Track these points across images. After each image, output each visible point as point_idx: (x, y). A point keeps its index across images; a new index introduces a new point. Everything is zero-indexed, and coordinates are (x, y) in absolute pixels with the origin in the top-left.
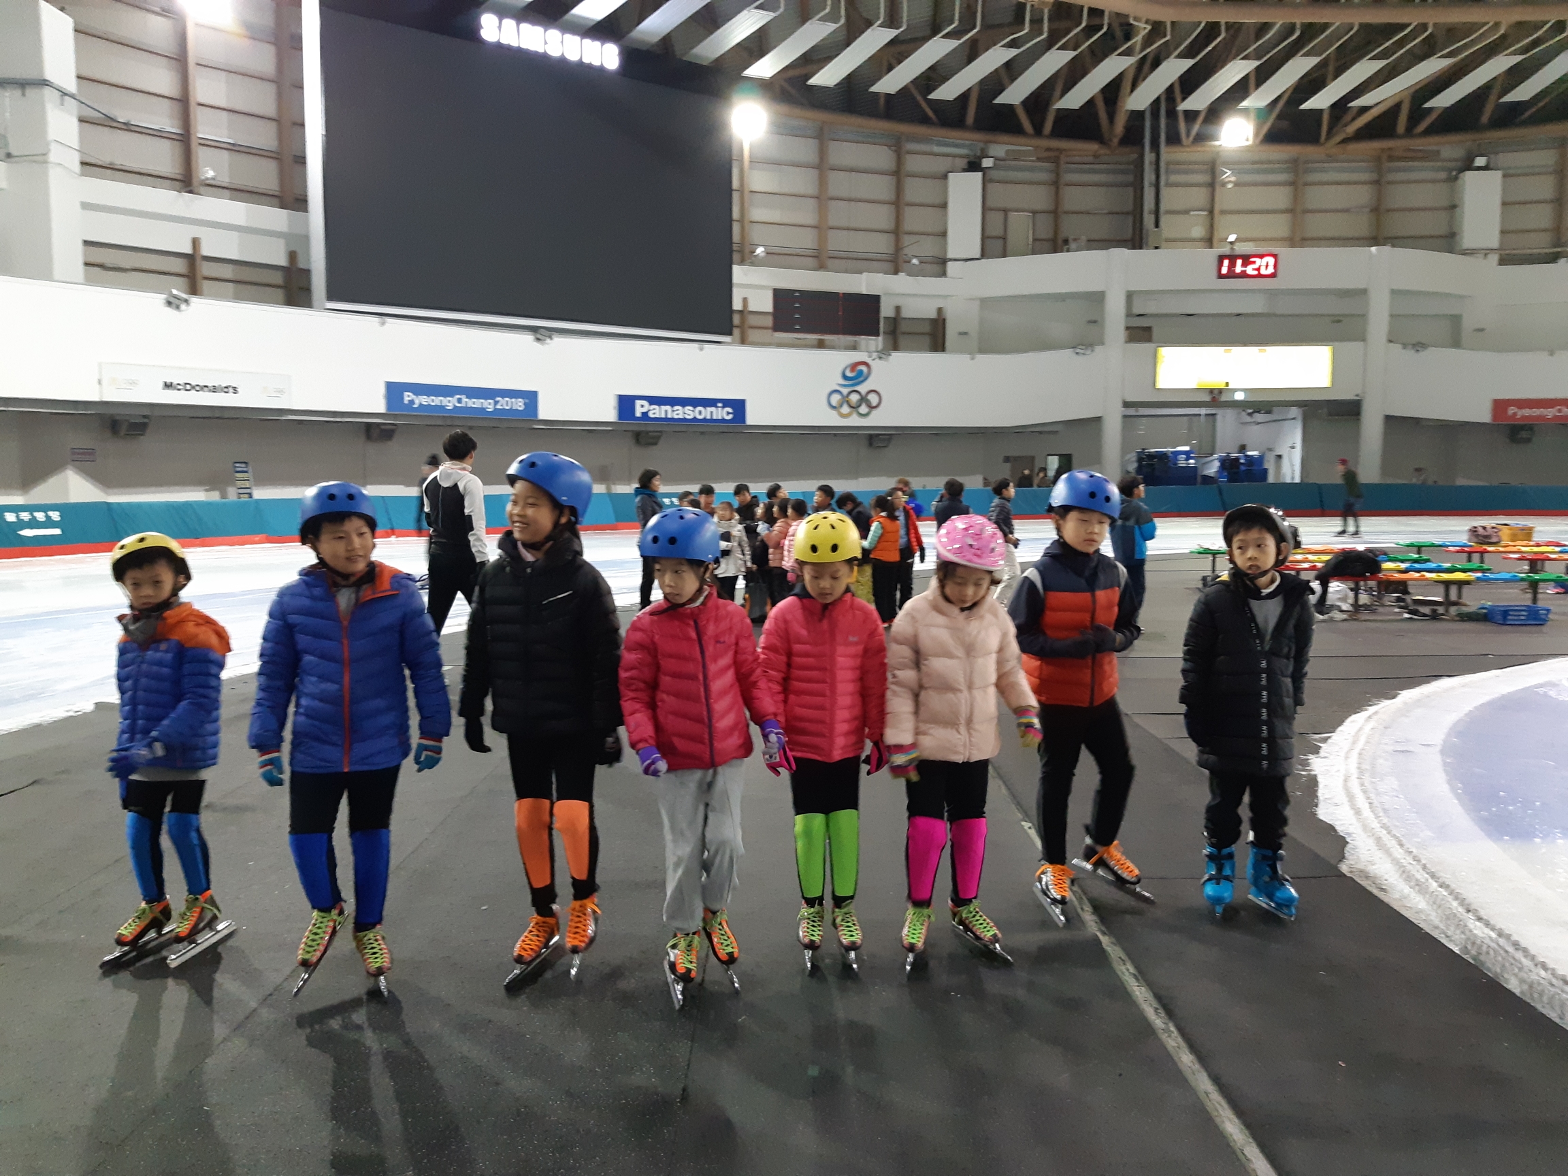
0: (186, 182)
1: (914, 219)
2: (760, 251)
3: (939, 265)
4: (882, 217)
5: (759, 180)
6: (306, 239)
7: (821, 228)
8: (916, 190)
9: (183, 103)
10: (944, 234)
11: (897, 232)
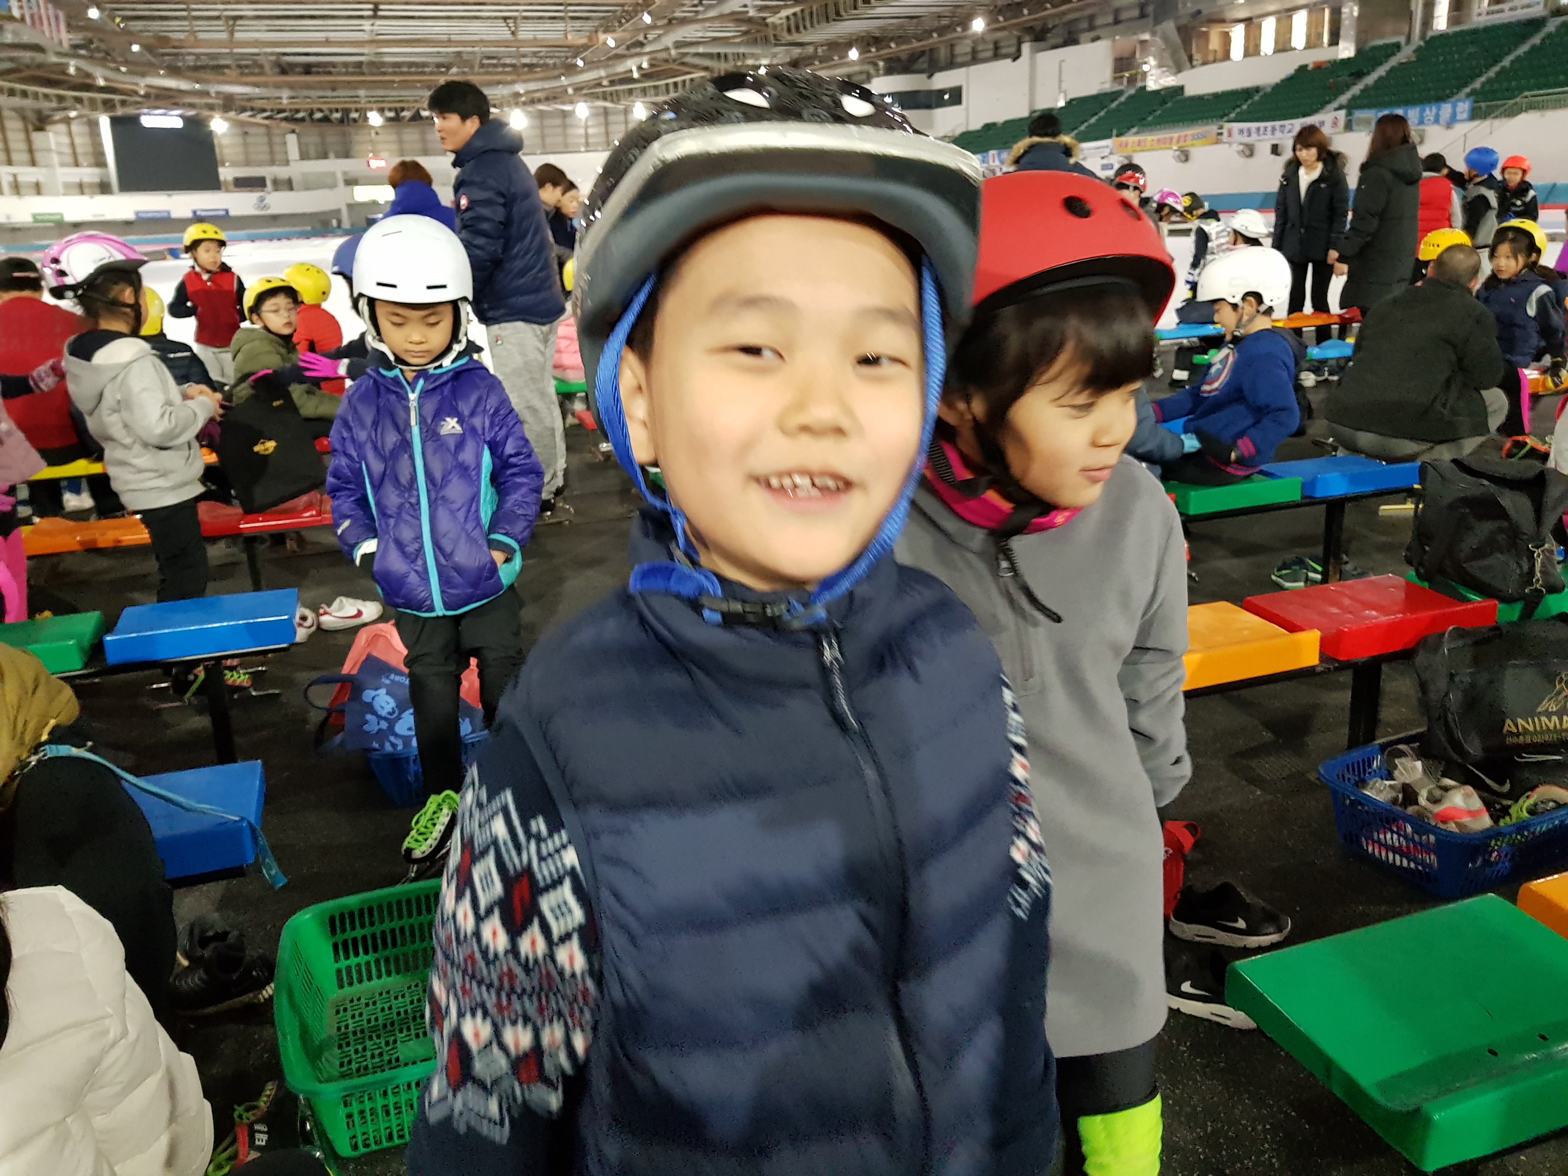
0: (77, 164)
1: (277, 148)
2: (227, 164)
3: (287, 163)
4: (266, 149)
5: (225, 141)
6: (108, 176)
7: (247, 154)
8: (277, 140)
9: (73, 144)
10: (286, 153)
11: (272, 153)
